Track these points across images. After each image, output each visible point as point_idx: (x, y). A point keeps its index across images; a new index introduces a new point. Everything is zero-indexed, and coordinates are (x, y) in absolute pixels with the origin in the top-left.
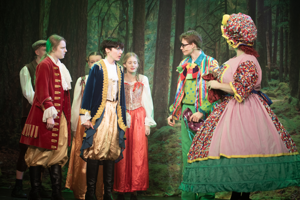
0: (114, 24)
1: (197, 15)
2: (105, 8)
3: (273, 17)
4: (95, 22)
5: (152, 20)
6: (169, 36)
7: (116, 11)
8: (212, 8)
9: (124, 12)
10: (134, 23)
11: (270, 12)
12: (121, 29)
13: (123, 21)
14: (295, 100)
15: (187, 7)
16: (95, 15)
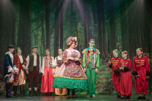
0: (40, 37)
1: (67, 33)
2: (37, 32)
3: (93, 33)
4: (33, 37)
5: (53, 36)
6: (58, 41)
7: (40, 33)
8: (72, 31)
9: (43, 33)
10: (47, 37)
11: (92, 31)
12: (42, 39)
13: (43, 36)
14: (101, 60)
15: (64, 30)
16: (33, 35)
